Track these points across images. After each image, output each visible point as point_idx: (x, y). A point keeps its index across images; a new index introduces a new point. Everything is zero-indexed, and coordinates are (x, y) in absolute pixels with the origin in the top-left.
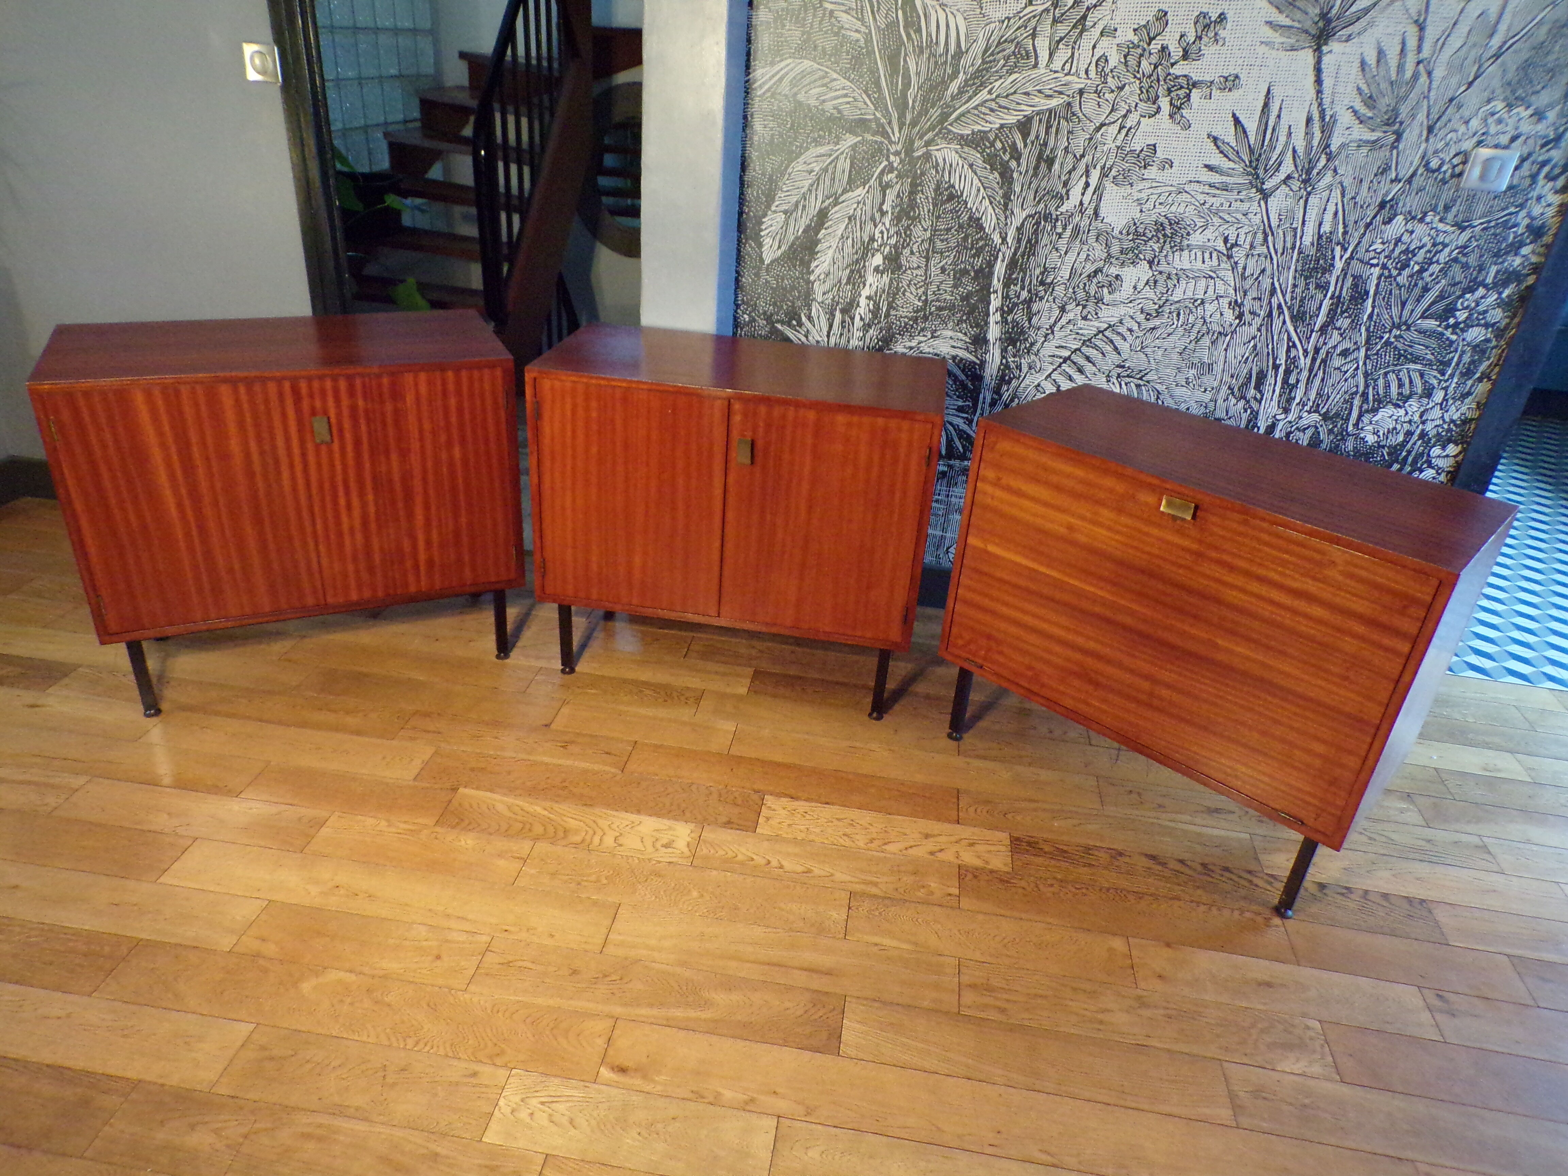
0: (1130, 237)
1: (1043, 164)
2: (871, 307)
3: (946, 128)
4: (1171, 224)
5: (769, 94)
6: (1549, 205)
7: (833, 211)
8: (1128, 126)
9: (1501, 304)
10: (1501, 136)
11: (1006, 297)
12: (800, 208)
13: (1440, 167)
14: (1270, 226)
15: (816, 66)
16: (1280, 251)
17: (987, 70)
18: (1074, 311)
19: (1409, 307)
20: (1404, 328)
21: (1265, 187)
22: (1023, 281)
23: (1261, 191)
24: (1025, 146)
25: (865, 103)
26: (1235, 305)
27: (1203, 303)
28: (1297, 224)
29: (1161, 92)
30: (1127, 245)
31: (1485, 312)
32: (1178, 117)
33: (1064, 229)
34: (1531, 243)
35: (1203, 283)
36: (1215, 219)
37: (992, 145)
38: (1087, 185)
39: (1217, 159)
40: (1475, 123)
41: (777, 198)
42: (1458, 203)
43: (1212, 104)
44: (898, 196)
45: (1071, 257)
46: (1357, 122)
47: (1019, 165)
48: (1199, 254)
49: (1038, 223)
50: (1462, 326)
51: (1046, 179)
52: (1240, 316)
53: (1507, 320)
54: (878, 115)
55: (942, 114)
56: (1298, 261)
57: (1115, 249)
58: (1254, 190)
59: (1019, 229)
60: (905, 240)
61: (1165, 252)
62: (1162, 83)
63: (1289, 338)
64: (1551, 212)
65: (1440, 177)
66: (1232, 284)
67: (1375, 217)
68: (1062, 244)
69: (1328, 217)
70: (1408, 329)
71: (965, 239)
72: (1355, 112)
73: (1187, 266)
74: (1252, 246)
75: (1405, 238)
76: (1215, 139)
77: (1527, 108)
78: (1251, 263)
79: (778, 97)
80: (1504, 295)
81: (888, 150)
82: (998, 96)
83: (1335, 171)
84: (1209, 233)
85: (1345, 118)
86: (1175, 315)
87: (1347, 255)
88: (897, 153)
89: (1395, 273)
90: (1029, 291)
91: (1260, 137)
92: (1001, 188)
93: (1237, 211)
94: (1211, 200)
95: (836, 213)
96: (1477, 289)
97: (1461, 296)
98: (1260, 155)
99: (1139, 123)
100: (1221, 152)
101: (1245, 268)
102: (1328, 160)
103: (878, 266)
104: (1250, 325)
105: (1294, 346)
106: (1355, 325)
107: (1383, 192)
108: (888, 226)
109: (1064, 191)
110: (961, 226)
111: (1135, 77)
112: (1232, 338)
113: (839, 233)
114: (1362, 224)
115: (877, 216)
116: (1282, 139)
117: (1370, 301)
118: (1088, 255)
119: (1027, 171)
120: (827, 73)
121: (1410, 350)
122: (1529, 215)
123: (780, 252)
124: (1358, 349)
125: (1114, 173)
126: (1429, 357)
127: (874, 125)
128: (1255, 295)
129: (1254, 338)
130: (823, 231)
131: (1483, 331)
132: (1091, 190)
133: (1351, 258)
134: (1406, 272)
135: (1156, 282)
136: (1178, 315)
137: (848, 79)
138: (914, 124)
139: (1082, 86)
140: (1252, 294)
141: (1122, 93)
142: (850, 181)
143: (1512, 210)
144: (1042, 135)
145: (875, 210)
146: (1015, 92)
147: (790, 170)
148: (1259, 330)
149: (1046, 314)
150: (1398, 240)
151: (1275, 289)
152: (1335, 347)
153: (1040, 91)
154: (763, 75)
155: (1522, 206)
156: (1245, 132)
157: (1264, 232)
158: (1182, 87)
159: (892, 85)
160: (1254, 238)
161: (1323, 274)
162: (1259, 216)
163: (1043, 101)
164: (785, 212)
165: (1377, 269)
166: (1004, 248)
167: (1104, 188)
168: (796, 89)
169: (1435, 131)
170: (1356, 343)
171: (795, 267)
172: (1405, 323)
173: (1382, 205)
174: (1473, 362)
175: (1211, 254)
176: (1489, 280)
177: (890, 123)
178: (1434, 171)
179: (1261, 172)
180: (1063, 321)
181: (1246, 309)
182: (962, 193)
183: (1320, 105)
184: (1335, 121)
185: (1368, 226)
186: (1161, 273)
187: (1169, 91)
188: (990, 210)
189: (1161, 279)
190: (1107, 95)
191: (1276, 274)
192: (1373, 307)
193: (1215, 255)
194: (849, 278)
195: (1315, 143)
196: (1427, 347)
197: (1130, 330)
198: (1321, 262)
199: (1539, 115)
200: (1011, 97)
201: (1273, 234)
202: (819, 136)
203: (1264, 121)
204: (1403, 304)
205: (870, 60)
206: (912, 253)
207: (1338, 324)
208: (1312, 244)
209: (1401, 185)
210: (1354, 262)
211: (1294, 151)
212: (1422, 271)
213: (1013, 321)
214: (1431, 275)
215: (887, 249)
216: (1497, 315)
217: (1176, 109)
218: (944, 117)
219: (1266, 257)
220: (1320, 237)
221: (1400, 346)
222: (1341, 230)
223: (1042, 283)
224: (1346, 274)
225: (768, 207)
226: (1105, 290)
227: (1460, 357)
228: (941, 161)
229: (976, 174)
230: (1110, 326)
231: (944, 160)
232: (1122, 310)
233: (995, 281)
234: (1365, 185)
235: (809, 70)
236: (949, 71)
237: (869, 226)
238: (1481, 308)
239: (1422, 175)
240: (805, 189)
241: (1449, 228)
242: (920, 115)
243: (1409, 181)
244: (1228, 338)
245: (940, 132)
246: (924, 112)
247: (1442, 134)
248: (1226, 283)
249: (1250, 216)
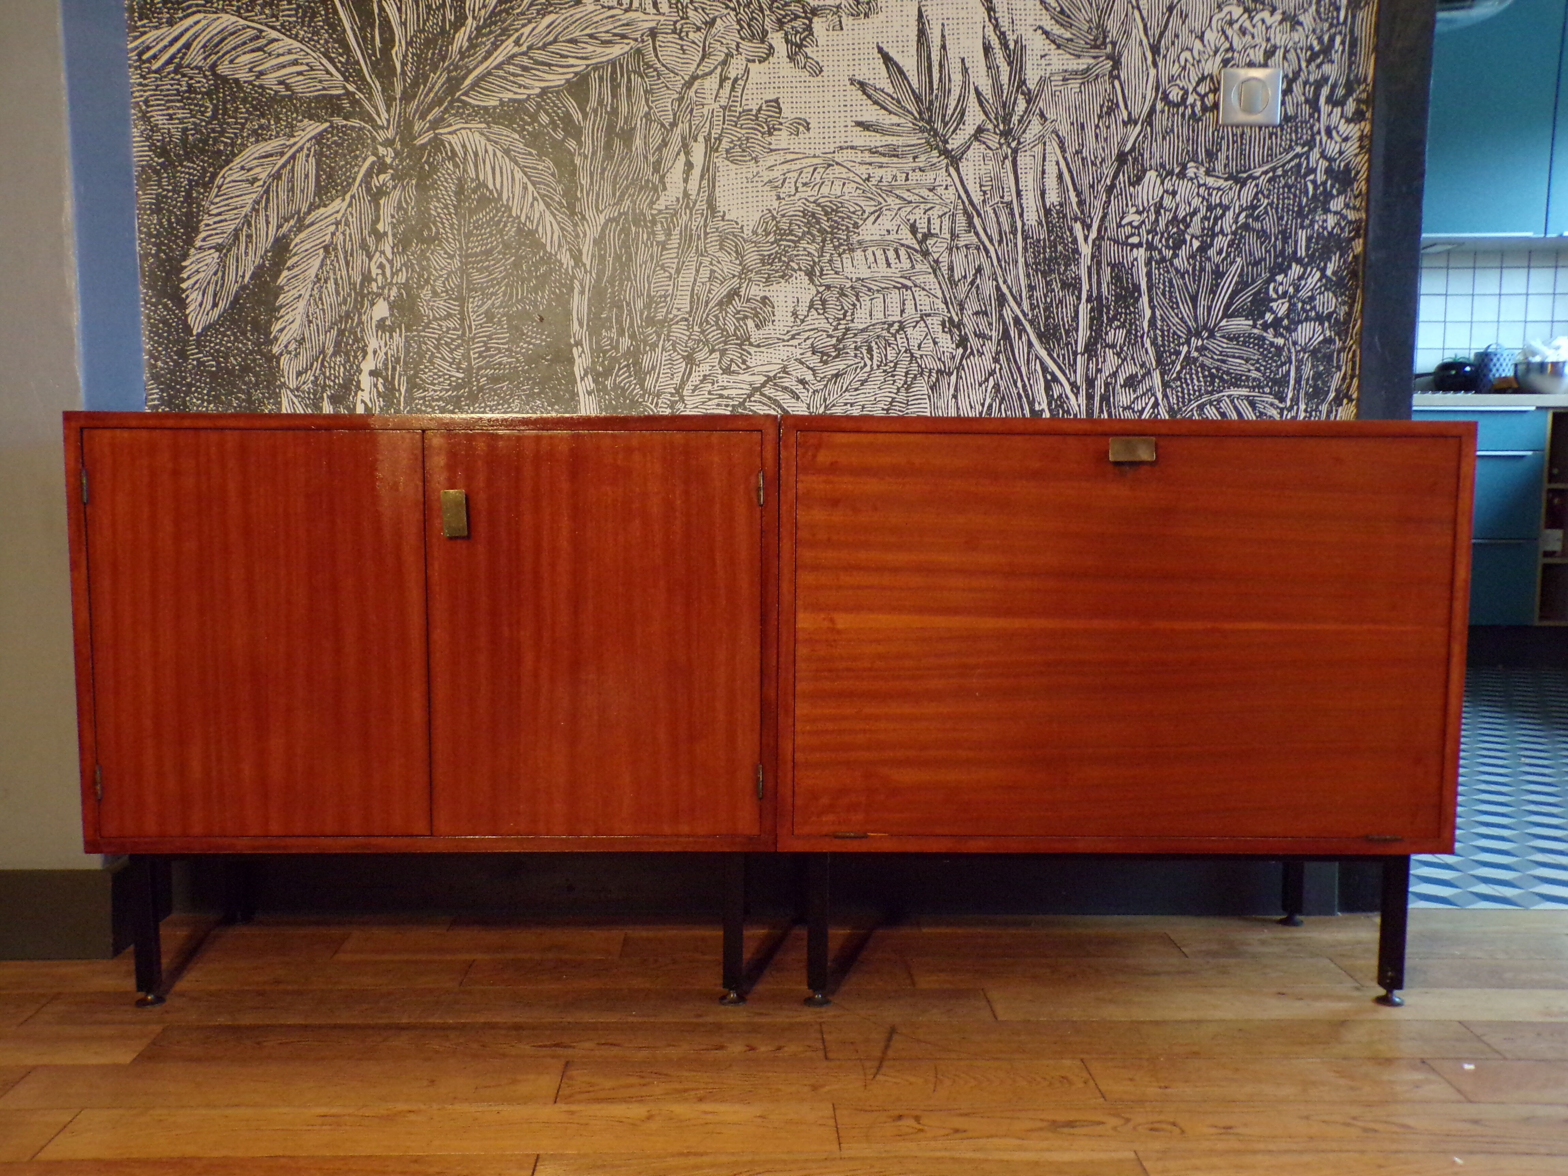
0: (771, 238)
1: (617, 141)
2: (381, 388)
3: (459, 100)
4: (826, 214)
5: (171, 67)
6: (1346, 139)
7: (297, 240)
8: (732, 76)
9: (1328, 284)
10: (1251, 51)
11: (598, 351)
12: (243, 239)
13: (1184, 99)
14: (971, 203)
15: (242, 22)
16: (996, 237)
17: (507, 11)
18: (708, 363)
19: (1202, 302)
20: (1205, 334)
21: (949, 147)
22: (619, 322)
23: (945, 153)
24: (585, 116)
25: (328, 72)
26: (952, 326)
27: (902, 328)
28: (1010, 196)
29: (769, 25)
30: (768, 249)
31: (1312, 298)
32: (801, 58)
33: (669, 234)
34: (1339, 193)
35: (894, 297)
36: (890, 200)
37: (534, 118)
38: (689, 165)
39: (871, 113)
40: (1210, 36)
41: (202, 226)
42: (1224, 147)
43: (844, 38)
44: (399, 207)
45: (687, 277)
46: (1053, 47)
47: (580, 144)
48: (879, 253)
49: (625, 231)
50: (1286, 322)
51: (626, 162)
52: (963, 342)
53: (1346, 308)
54: (351, 88)
55: (449, 79)
56: (1025, 249)
57: (752, 258)
58: (935, 153)
59: (598, 242)
60: (420, 276)
61: (827, 256)
62: (767, 12)
63: (1045, 369)
64: (1352, 148)
65: (1189, 111)
66: (940, 295)
67: (1116, 176)
68: (670, 258)
69: (1051, 182)
70: (1212, 335)
71: (516, 265)
72: (1046, 33)
73: (865, 273)
74: (954, 236)
75: (1167, 201)
76: (862, 86)
77: (1272, 13)
78: (959, 259)
79: (186, 71)
80: (1329, 272)
81: (374, 139)
82: (530, 48)
83: (1042, 115)
84: (886, 222)
85: (1036, 44)
86: (865, 352)
87: (1093, 235)
88: (389, 143)
89: (1168, 254)
90: (632, 337)
91: (924, 78)
92: (559, 182)
93: (919, 185)
94: (878, 173)
95: (302, 243)
96: (1290, 267)
97: (1272, 279)
98: (931, 103)
99: (747, 71)
100: (876, 103)
101: (951, 269)
102: (1028, 102)
103: (383, 320)
104: (981, 354)
105: (1055, 379)
106: (1133, 338)
107: (1116, 140)
108: (390, 256)
109: (656, 178)
110: (507, 246)
111: (727, 7)
112: (959, 377)
113: (312, 272)
114: (1101, 188)
115: (371, 241)
116: (957, 78)
117: (1145, 299)
118: (713, 272)
119: (594, 153)
120: (261, 31)
121: (1225, 367)
122: (1323, 155)
123: (217, 312)
124: (1149, 373)
125: (725, 144)
126: (1254, 374)
127: (346, 104)
128: (976, 308)
129: (992, 373)
130: (285, 273)
131: (1319, 329)
132: (696, 172)
133: (1100, 237)
134: (1183, 252)
135: (824, 302)
136: (870, 350)
137: (296, 38)
138: (407, 97)
139: (653, 24)
140: (972, 306)
141: (714, 31)
142: (320, 190)
143: (1299, 149)
144: (608, 98)
145: (366, 232)
146: (555, 41)
147: (218, 181)
148: (996, 360)
149: (665, 369)
150: (1159, 207)
151: (1003, 295)
152: (1114, 374)
153: (591, 36)
154: (158, 40)
155: (1310, 144)
156: (901, 72)
157: (965, 212)
158: (797, 17)
159: (365, 41)
160: (954, 222)
161: (1067, 265)
162: (952, 190)
163: (599, 50)
164: (218, 248)
165: (1142, 251)
166: (579, 273)
167: (716, 168)
168: (214, 57)
169: (1163, 51)
170: (1143, 365)
171: (244, 334)
172: (1205, 327)
173: (1122, 158)
174: (1318, 376)
175: (896, 251)
176: (1302, 252)
177: (370, 99)
178: (1177, 105)
179: (938, 125)
180: (695, 379)
181: (969, 329)
182: (500, 194)
183: (996, 26)
184: (1023, 48)
185: (1110, 190)
186: (828, 287)
187: (780, 23)
188: (548, 217)
189: (831, 297)
190: (691, 35)
191: (999, 272)
192: (1153, 308)
193: (902, 252)
194: (338, 344)
195: (1004, 79)
196: (1247, 360)
197: (803, 382)
198: (1060, 248)
199: (1292, 21)
200: (551, 48)
201: (979, 215)
202: (261, 127)
203: (924, 55)
204: (1194, 299)
205: (326, 10)
206: (435, 294)
207: (1110, 339)
208: (1040, 223)
209: (1139, 127)
210: (1106, 244)
211: (978, 93)
212: (1204, 248)
213: (616, 387)
214: (1220, 253)
215: (394, 292)
216: (1328, 302)
217: (796, 50)
218: (453, 85)
219: (978, 249)
220: (1047, 212)
221: (1208, 362)
222: (1074, 200)
223: (650, 321)
224: (1099, 263)
225: (190, 242)
226: (750, 323)
227: (1298, 369)
228: (458, 149)
229: (516, 163)
230: (769, 379)
231: (464, 146)
232: (782, 353)
233: (576, 326)
234: (1090, 133)
235: (231, 29)
236: (450, 16)
237: (360, 258)
238: (1304, 294)
239: (1163, 112)
240: (248, 208)
241: (1221, 183)
242: (415, 84)
243: (1149, 119)
244: (954, 378)
245: (451, 103)
246: (420, 79)
247: (1172, 54)
248: (929, 293)
249: (940, 190)
